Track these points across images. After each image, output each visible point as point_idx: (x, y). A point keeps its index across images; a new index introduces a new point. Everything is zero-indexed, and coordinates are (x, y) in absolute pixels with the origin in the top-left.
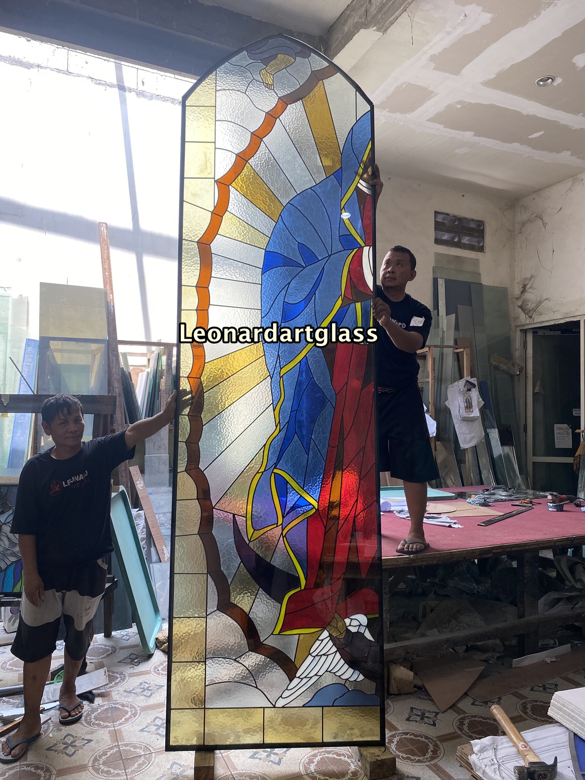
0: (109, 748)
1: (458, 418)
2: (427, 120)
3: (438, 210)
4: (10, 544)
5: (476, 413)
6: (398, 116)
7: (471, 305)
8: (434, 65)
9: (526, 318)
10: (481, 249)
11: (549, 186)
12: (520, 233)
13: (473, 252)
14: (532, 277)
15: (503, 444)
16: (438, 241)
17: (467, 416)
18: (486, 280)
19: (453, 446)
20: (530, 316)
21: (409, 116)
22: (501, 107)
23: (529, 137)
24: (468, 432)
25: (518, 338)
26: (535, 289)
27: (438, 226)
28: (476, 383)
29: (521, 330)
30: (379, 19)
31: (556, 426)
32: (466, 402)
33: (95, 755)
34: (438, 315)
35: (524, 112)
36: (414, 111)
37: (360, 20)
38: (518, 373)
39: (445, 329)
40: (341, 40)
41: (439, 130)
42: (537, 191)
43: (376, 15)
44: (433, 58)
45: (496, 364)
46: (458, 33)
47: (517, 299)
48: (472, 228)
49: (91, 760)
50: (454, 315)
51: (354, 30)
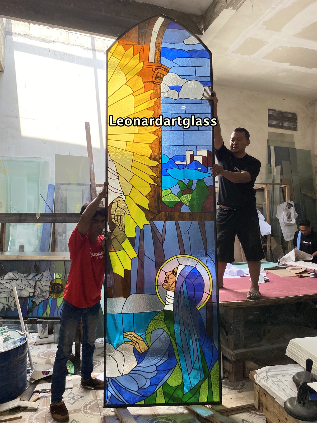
0: (92, 401)
1: (283, 224)
2: (262, 58)
3: (270, 108)
4: (40, 292)
5: (293, 221)
6: (246, 56)
7: (290, 161)
8: (266, 27)
10: (295, 129)
13: (290, 131)
16: (270, 125)
17: (288, 223)
18: (298, 146)
19: (280, 239)
21: (252, 56)
22: (305, 48)
24: (289, 232)
27: (270, 117)
28: (293, 204)
30: (234, 3)
32: (288, 215)
33: (84, 404)
34: (271, 166)
36: (254, 54)
37: (223, 5)
39: (275, 174)
40: (213, 16)
41: (269, 63)
43: (232, 1)
44: (265, 23)
45: (305, 193)
46: (280, 7)
47: (316, 156)
48: (290, 117)
49: (83, 407)
50: (280, 166)
51: (220, 10)
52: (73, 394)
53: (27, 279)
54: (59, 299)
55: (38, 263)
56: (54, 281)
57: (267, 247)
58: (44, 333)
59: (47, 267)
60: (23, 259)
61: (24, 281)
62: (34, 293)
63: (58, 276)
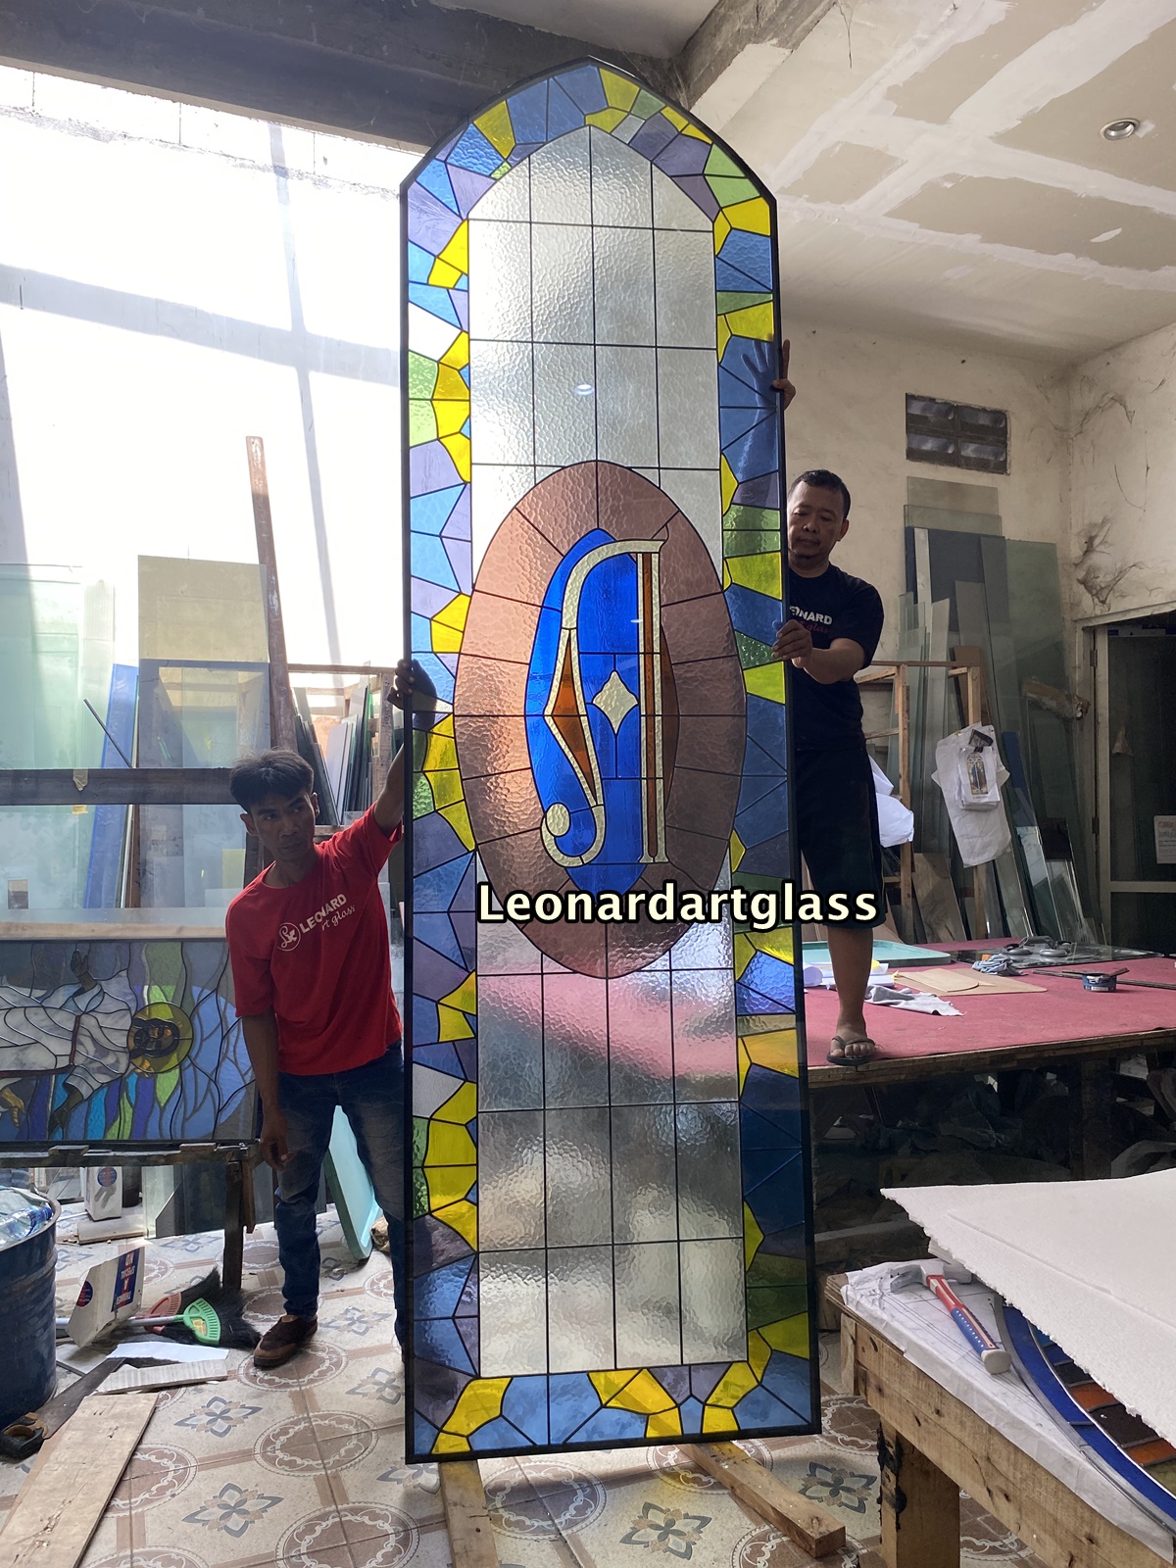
0: (292, 1423)
1: (957, 806)
2: (889, 215)
3: (913, 392)
4: (96, 1052)
5: (993, 794)
6: (828, 208)
7: (981, 580)
8: (895, 106)
9: (1095, 605)
10: (1001, 468)
11: (1139, 336)
12: (1081, 432)
13: (985, 474)
14: (1105, 521)
15: (1048, 858)
16: (913, 454)
17: (976, 801)
18: (1013, 529)
19: (948, 861)
20: (1101, 599)
21: (849, 208)
22: (1033, 184)
23: (1093, 240)
24: (977, 833)
25: (1078, 643)
26: (1111, 545)
27: (914, 424)
28: (993, 735)
29: (1084, 629)
30: (783, 24)
31: (1158, 819)
32: (974, 773)
33: (266, 1434)
34: (916, 602)
35: (1081, 192)
36: (858, 198)
37: (746, 27)
38: (1079, 715)
39: (929, 630)
40: (710, 65)
41: (910, 231)
42: (1114, 348)
43: (777, 14)
44: (892, 93)
45: (1035, 696)
46: (943, 40)
47: (1076, 565)
48: (982, 426)
49: (260, 1442)
50: (947, 601)
51: (734, 46)
52: (224, 1402)
53: (44, 1008)
54: (165, 1074)
55: (83, 950)
56: (144, 1014)
57: (902, 886)
58: (106, 1200)
59: (119, 964)
60: (27, 935)
61: (36, 1014)
62: (72, 1055)
63: (157, 996)
